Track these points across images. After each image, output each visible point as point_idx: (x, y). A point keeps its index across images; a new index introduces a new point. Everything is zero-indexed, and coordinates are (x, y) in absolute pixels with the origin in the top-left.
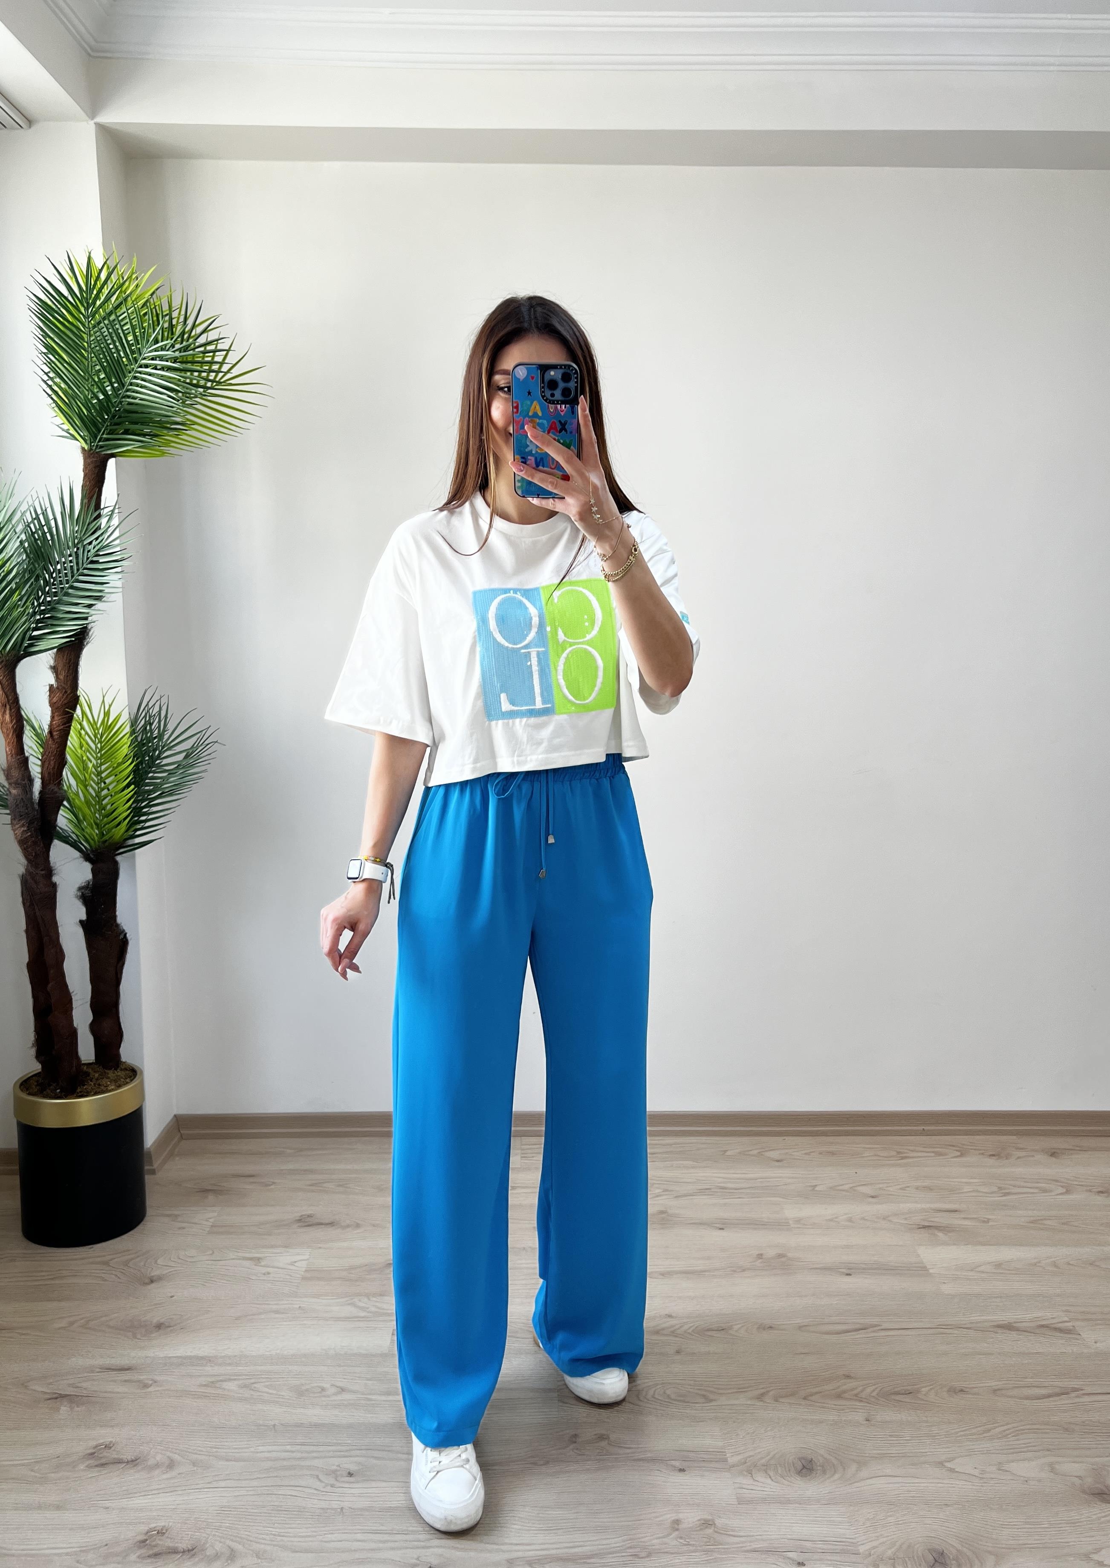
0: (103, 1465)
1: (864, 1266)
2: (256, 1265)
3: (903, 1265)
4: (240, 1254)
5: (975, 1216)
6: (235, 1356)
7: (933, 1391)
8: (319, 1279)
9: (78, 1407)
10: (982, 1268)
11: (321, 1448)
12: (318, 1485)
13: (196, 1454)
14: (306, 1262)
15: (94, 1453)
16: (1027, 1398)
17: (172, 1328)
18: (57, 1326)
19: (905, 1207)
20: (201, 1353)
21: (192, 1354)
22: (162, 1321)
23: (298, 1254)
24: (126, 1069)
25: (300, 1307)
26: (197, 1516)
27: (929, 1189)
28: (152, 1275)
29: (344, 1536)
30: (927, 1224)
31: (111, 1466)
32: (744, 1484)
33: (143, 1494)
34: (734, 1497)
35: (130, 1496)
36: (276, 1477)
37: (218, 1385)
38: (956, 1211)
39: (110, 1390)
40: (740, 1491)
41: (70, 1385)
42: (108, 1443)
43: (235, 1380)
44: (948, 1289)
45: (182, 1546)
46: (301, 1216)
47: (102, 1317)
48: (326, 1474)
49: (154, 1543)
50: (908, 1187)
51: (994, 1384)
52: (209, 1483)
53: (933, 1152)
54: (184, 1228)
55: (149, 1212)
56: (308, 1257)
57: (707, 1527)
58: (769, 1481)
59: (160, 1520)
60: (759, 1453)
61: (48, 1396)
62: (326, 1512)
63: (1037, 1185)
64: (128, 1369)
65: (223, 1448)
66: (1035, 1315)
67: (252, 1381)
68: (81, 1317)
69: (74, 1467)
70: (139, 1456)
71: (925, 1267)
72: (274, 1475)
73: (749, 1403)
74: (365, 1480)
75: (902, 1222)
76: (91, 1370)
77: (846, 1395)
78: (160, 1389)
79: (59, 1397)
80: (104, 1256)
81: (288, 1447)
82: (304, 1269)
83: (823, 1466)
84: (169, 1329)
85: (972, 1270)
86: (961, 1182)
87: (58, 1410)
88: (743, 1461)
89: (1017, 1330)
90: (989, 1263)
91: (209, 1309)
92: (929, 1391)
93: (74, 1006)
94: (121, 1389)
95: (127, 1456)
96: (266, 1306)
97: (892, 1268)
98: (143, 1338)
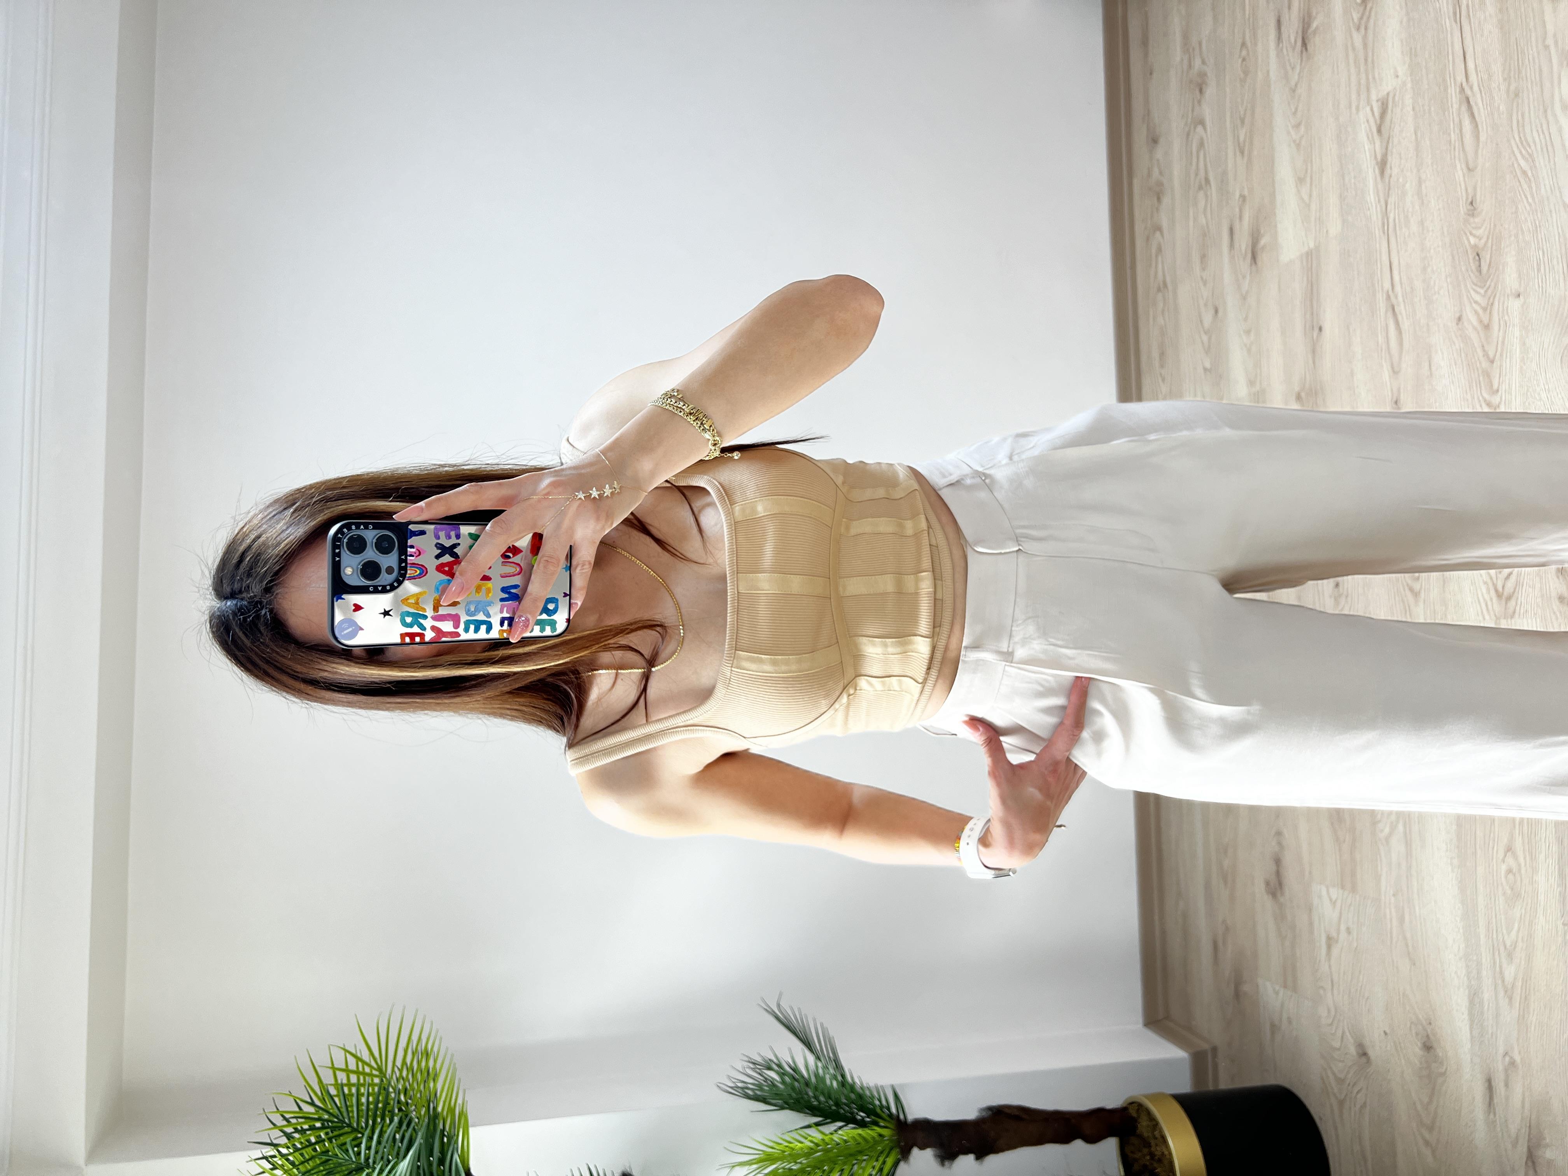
1: (1309, 313)
2: (1337, 942)
4: (1323, 958)
5: (1237, 210)
6: (1468, 966)
7: (1474, 231)
8: (1353, 875)
10: (1306, 198)
14: (1330, 888)
16: (1477, 138)
17: (1430, 1035)
19: (1228, 279)
20: (1464, 1003)
21: (1466, 1012)
22: (1420, 1044)
25: (1394, 895)
27: (1203, 257)
28: (1354, 1053)
30: (1249, 256)
37: (1509, 987)
38: (1231, 230)
39: (1520, 1104)
41: (1514, 1147)
43: (1501, 968)
44: (1334, 229)
46: (1268, 893)
47: (1417, 1111)
50: (1202, 278)
51: (1459, 171)
54: (1289, 1020)
56: (1323, 887)
64: (1490, 1083)
66: (1365, 139)
67: (1502, 949)
68: (1417, 1132)
71: (1307, 253)
75: (1247, 281)
76: (1491, 1122)
78: (1516, 1047)
79: (1532, 1159)
82: (1341, 891)
85: (1309, 206)
86: (1194, 227)
87: (1550, 1162)
89: (1385, 155)
90: (1299, 191)
91: (1401, 994)
92: (1475, 237)
94: (1518, 1090)
96: (1394, 931)
97: (1309, 287)
98: (1445, 1066)
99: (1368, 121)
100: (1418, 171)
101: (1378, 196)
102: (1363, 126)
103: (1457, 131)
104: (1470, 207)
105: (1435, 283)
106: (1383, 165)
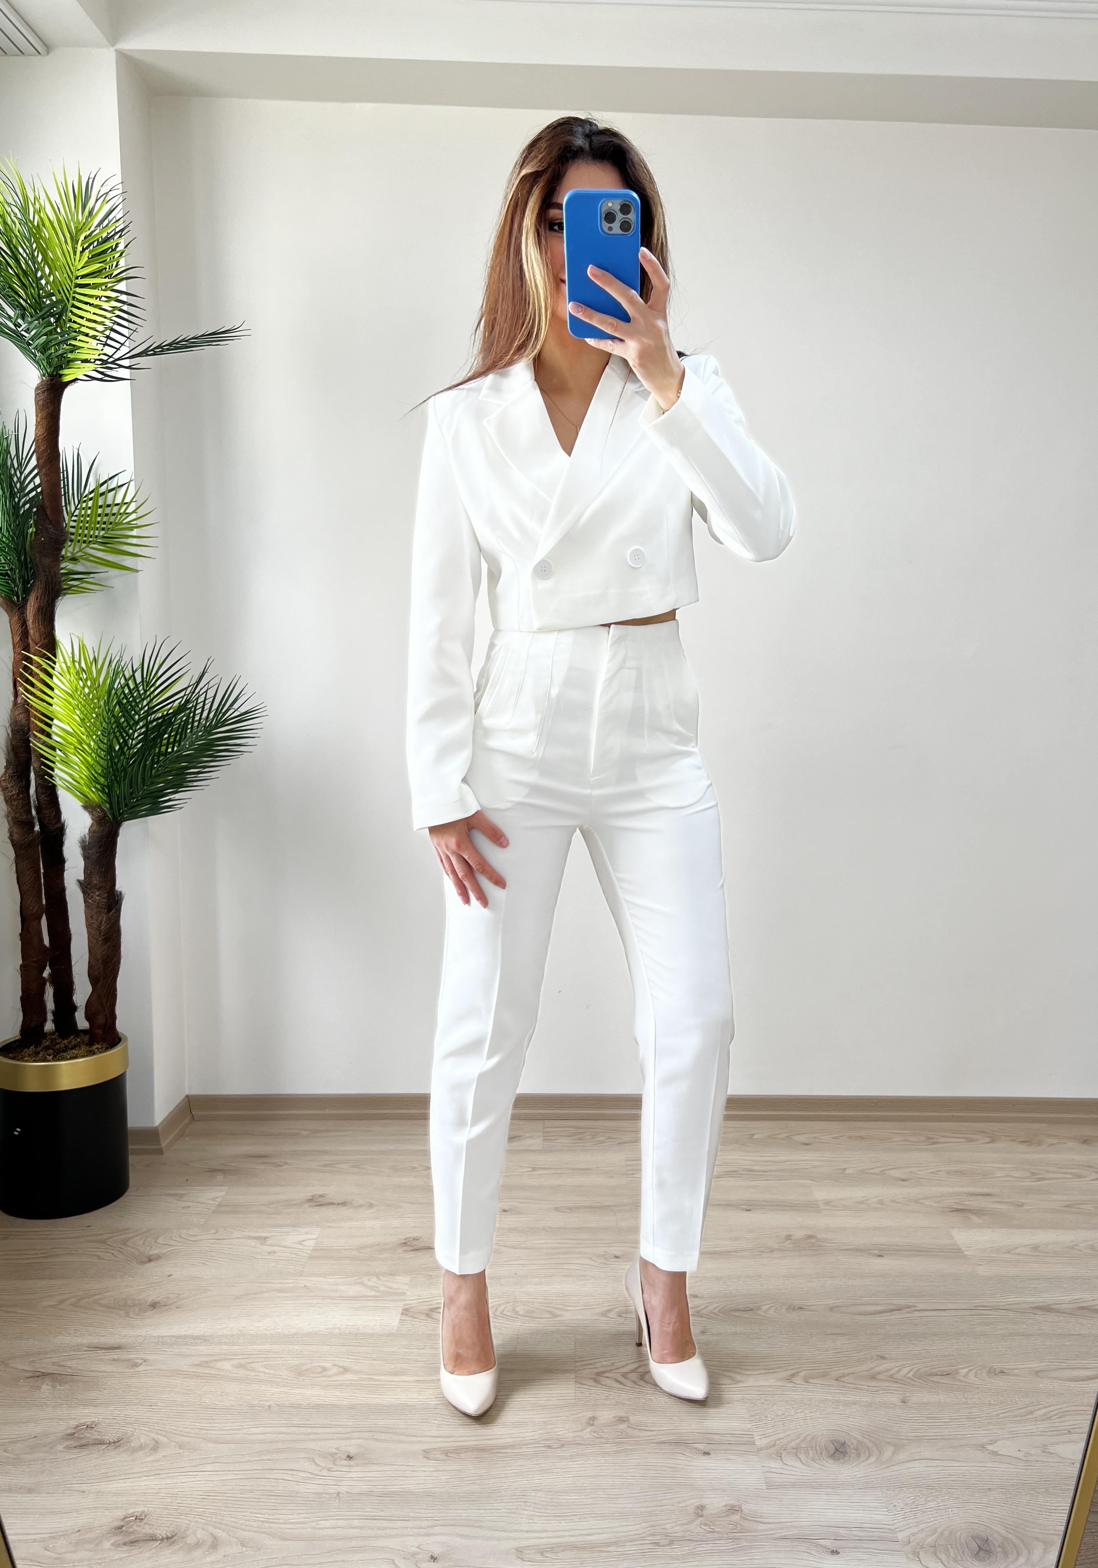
0: (82, 1446)
1: (896, 1248)
2: (261, 1244)
3: (936, 1247)
7: (972, 1373)
8: (327, 1258)
9: (60, 1386)
10: (1018, 1251)
11: (320, 1431)
12: (312, 1468)
13: (183, 1436)
15: (76, 1433)
17: (168, 1307)
18: (45, 1304)
19: (936, 1190)
20: (196, 1333)
21: (187, 1333)
22: (158, 1299)
23: (307, 1233)
26: (180, 1502)
28: (151, 1253)
29: (340, 1523)
30: (960, 1207)
31: (91, 1447)
32: (773, 1468)
33: (124, 1477)
34: (763, 1482)
35: (109, 1479)
36: (269, 1460)
38: (987, 1195)
39: (96, 1369)
40: (768, 1475)
41: (54, 1364)
42: (89, 1423)
43: (230, 1359)
45: (162, 1532)
47: (94, 1295)
48: (324, 1457)
49: (131, 1530)
51: (1036, 1365)
52: (195, 1466)
53: (962, 1137)
54: (187, 1208)
57: (733, 1513)
58: (799, 1464)
59: (139, 1504)
60: (788, 1435)
61: (29, 1374)
62: (321, 1498)
63: (1070, 1171)
64: (117, 1348)
65: (213, 1430)
66: (1075, 1297)
69: (51, 1448)
70: (122, 1436)
71: (960, 1249)
72: (265, 1458)
73: (779, 1384)
74: (365, 1463)
75: (933, 1204)
76: (78, 1348)
77: (881, 1377)
79: (42, 1375)
80: (101, 1235)
81: (283, 1429)
83: (857, 1450)
84: (165, 1308)
86: (993, 1167)
88: (772, 1443)
91: (208, 1288)
92: (967, 1373)
94: (109, 1368)
95: (109, 1437)
96: (269, 1285)
97: (925, 1250)
98: (136, 1317)
100: (1039, 1335)
104: (997, 1371)
106: (1046, 1309)
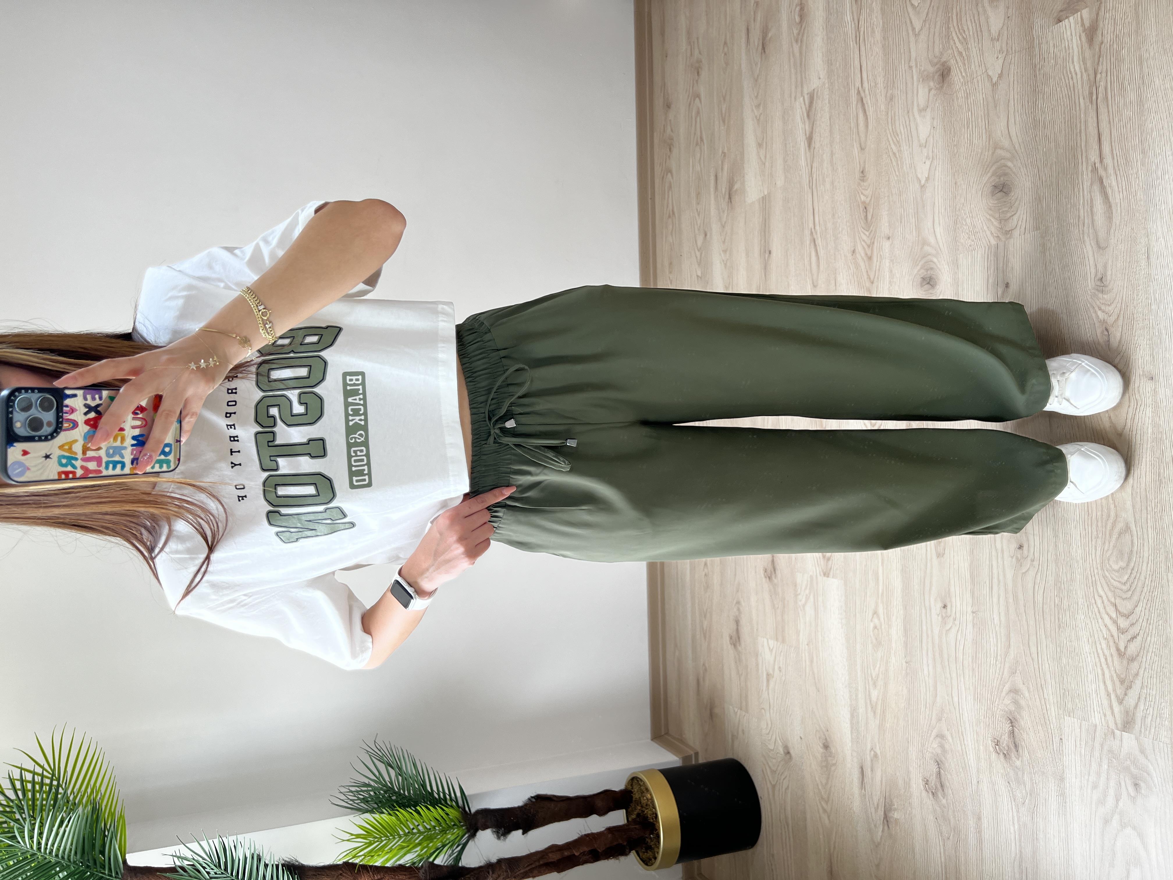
0: (942, 786)
1: (763, 241)
2: (773, 677)
3: (762, 212)
4: (764, 688)
5: (720, 162)
6: (850, 692)
7: (863, 191)
8: (783, 631)
9: (894, 805)
10: (763, 158)
11: (924, 628)
12: (954, 630)
13: (931, 718)
14: (769, 640)
15: (932, 792)
16: (867, 126)
17: (827, 738)
18: (827, 821)
19: (713, 212)
20: (848, 716)
21: (849, 722)
22: (821, 745)
23: (763, 646)
24: (632, 785)
25: (807, 644)
26: (983, 717)
27: (698, 194)
28: (782, 753)
29: (996, 610)
30: (727, 196)
31: (943, 780)
33: (965, 756)
35: (967, 765)
36: (948, 660)
37: (874, 704)
38: (716, 176)
39: (879, 782)
41: (876, 811)
42: (924, 783)
43: (869, 692)
44: (780, 182)
45: (1007, 727)
46: (731, 644)
47: (819, 789)
48: (945, 624)
49: (1006, 748)
50: (697, 210)
51: (856, 149)
52: (955, 708)
53: (668, 192)
54: (743, 730)
55: (730, 756)
56: (765, 640)
59: (986, 744)
61: (886, 827)
62: (976, 624)
63: (694, 118)
64: (862, 769)
65: (926, 699)
66: (799, 120)
67: (870, 679)
68: (819, 804)
69: (945, 807)
70: (933, 759)
71: (763, 197)
72: (947, 663)
74: (949, 596)
75: (726, 214)
76: (863, 796)
77: (869, 253)
78: (877, 744)
79: (887, 819)
80: (768, 789)
81: (924, 652)
82: (776, 642)
84: (828, 739)
85: (764, 164)
86: (693, 172)
87: (896, 820)
89: (811, 133)
90: (758, 152)
91: (811, 711)
92: (864, 195)
93: (589, 832)
94: (878, 774)
95: (935, 769)
96: (807, 669)
97: (764, 222)
98: (836, 759)
99: (801, 107)
100: (831, 146)
101: (807, 161)
102: (798, 111)
103: (855, 121)
104: (861, 175)
105: (839, 225)
106: (810, 140)
